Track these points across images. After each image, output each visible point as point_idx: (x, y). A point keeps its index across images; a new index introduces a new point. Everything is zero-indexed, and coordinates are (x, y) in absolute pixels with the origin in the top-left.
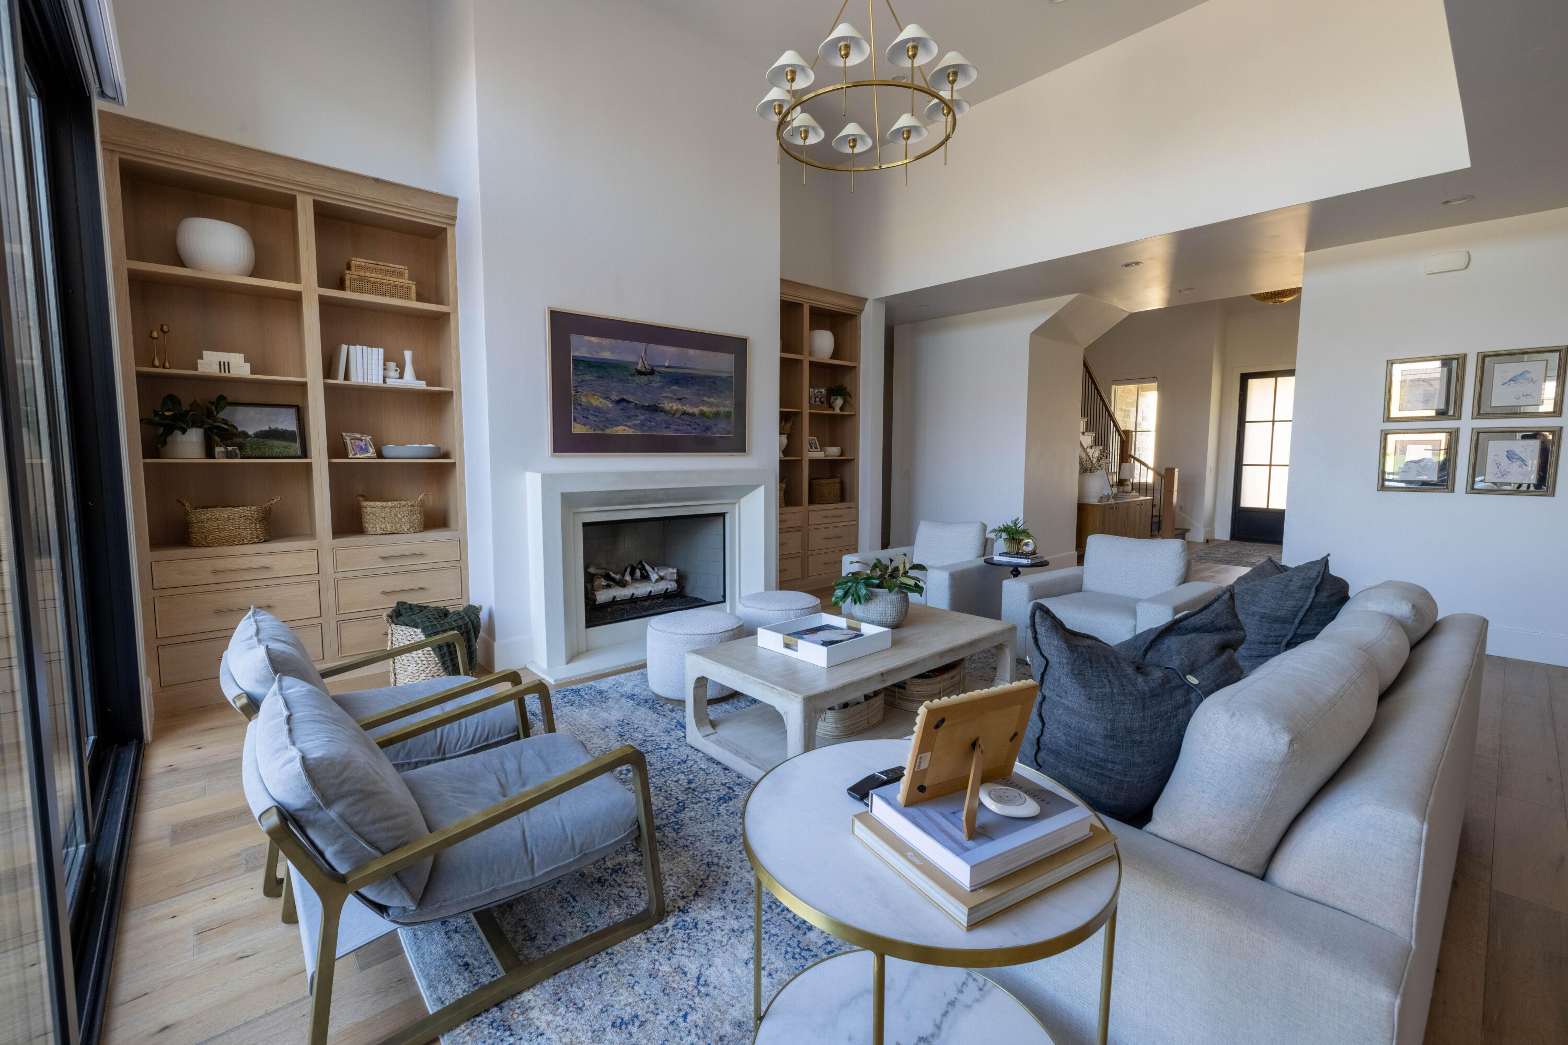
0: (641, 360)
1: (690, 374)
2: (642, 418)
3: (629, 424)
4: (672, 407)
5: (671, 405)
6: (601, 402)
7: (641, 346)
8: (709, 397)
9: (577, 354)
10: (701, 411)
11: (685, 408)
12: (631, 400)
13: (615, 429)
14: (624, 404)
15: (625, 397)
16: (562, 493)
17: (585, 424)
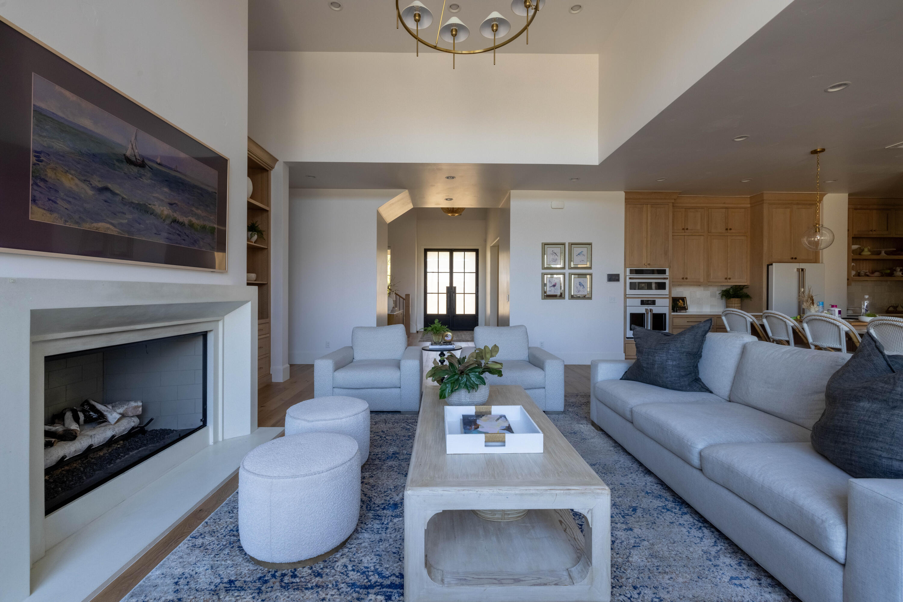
0: (130, 146)
1: (180, 178)
2: (130, 217)
3: (113, 222)
4: (162, 211)
5: (162, 208)
6: (76, 185)
7: (132, 129)
8: (197, 208)
9: (42, 105)
10: (190, 221)
11: (175, 215)
12: (117, 192)
13: (95, 225)
14: (108, 195)
15: (110, 186)
16: (31, 311)
17: (51, 211)
